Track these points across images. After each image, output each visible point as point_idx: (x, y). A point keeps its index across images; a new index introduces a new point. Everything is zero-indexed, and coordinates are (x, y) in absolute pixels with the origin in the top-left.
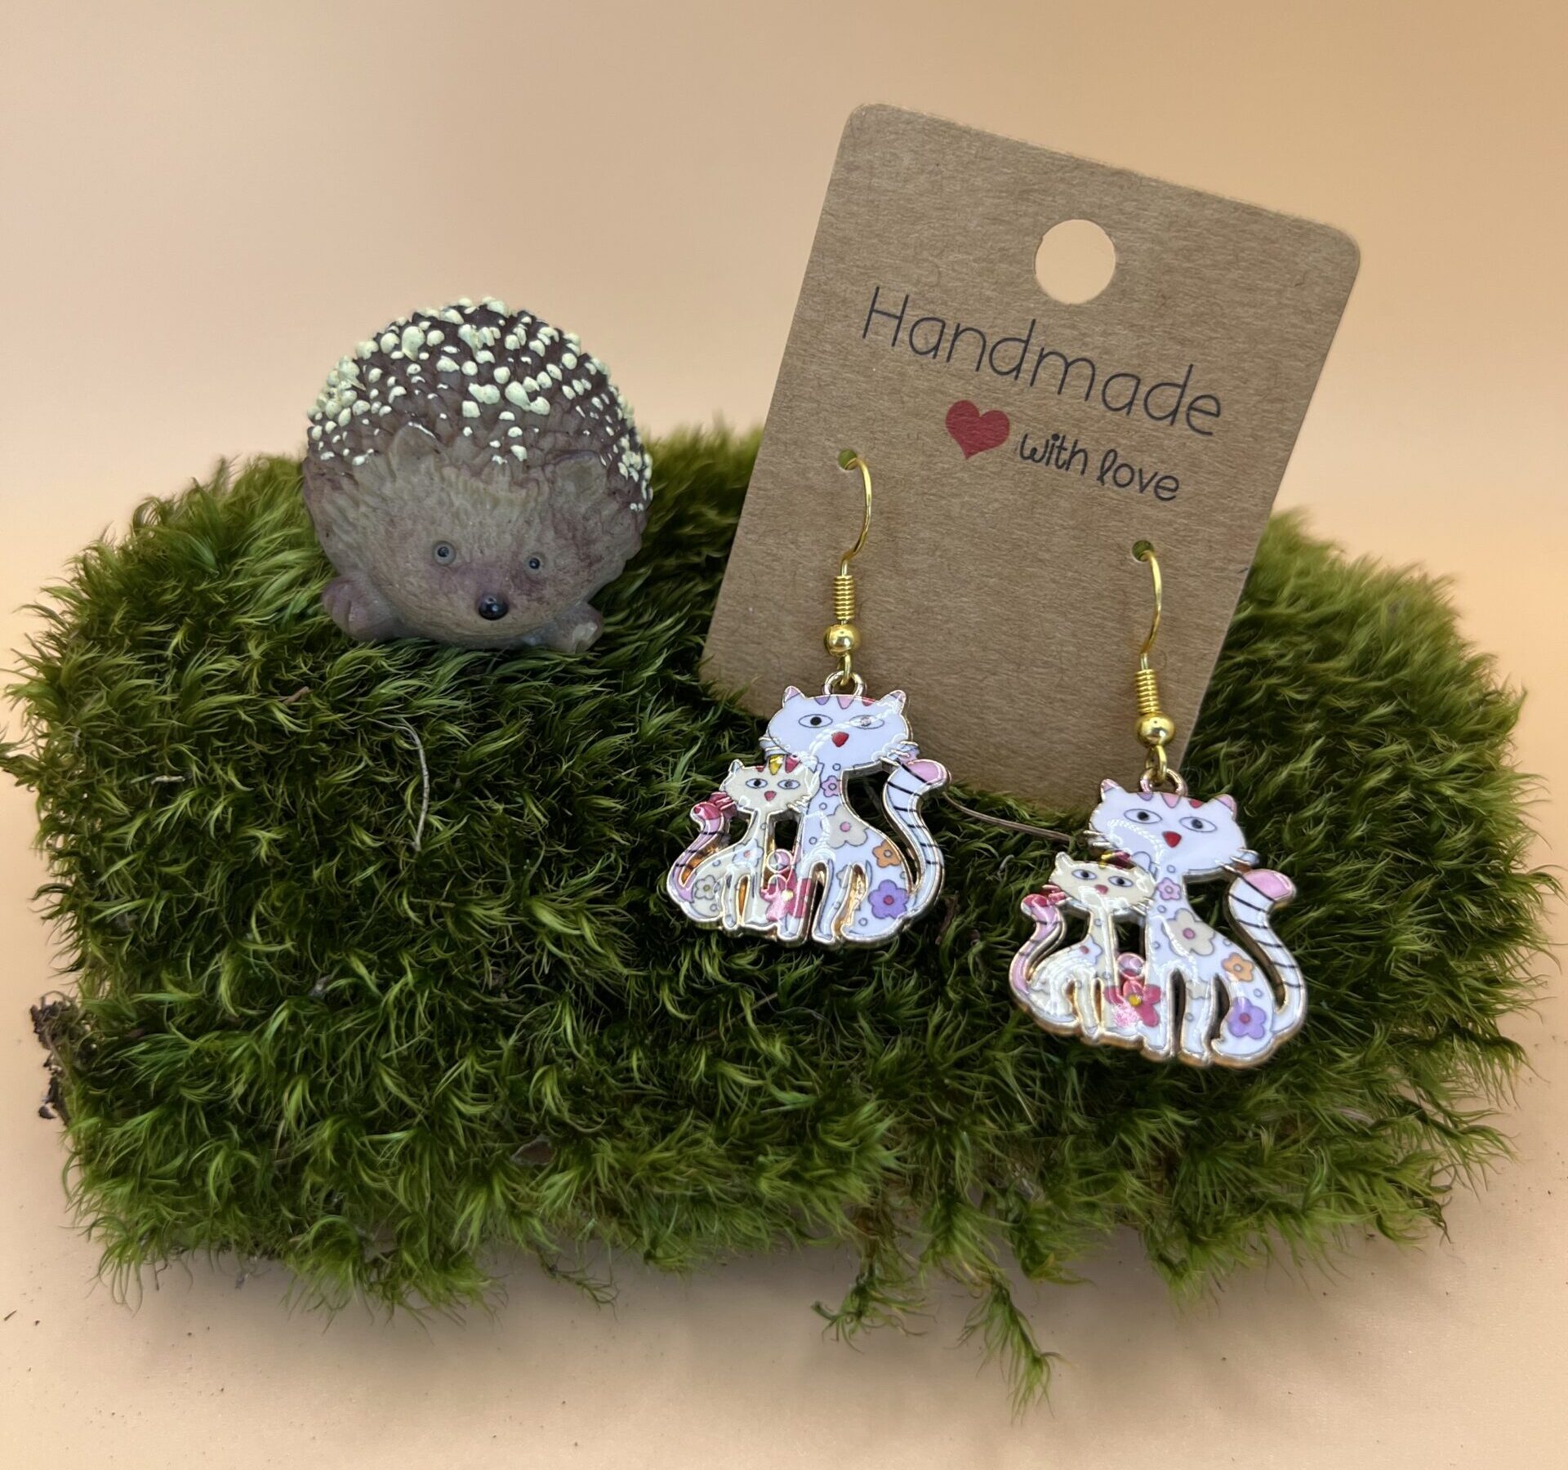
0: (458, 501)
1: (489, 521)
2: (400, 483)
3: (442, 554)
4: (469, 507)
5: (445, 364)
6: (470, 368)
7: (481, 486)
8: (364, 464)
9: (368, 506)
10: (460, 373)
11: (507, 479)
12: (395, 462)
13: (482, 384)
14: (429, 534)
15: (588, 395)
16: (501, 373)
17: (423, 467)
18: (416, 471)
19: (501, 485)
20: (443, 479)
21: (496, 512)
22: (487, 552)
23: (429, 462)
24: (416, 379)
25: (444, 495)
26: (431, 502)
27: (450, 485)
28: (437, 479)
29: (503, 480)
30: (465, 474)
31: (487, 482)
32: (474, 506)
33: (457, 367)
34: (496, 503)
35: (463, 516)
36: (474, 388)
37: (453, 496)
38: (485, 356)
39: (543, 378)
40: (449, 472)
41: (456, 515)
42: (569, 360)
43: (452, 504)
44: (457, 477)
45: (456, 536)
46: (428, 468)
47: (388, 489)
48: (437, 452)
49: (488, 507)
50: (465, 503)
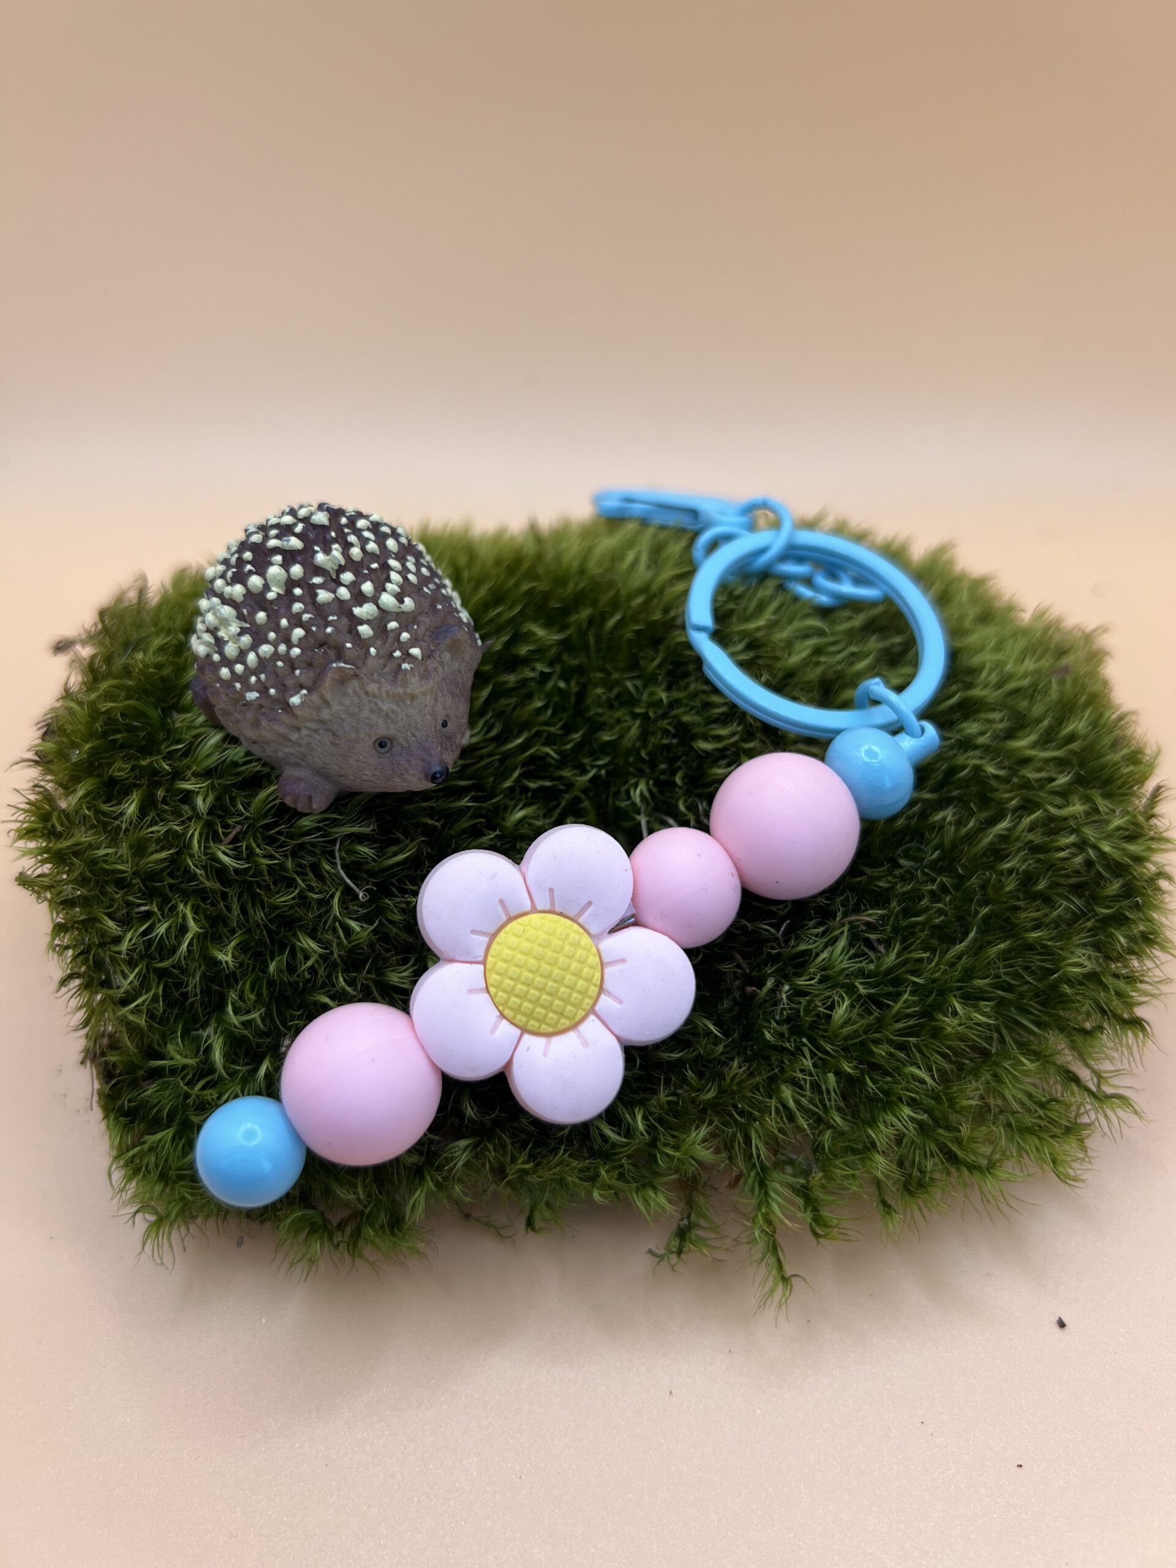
0: (386, 706)
1: (412, 711)
2: (336, 708)
3: (382, 745)
4: (395, 708)
5: (323, 596)
6: (344, 593)
7: (401, 690)
8: (302, 703)
9: (309, 729)
10: (337, 599)
11: (418, 678)
12: (328, 697)
13: (361, 606)
14: (370, 736)
15: (418, 569)
16: (367, 588)
17: (350, 690)
18: (345, 694)
19: (415, 685)
20: (367, 693)
21: (415, 704)
22: (418, 735)
23: (355, 684)
24: (306, 617)
25: (372, 705)
26: (364, 713)
27: (374, 696)
28: (363, 696)
29: (415, 680)
30: (387, 687)
31: (405, 684)
32: (398, 705)
33: (333, 595)
34: (413, 697)
35: (391, 715)
36: (357, 611)
37: (380, 704)
38: (347, 577)
39: (394, 576)
40: (373, 688)
41: (387, 716)
43: (380, 710)
44: (380, 688)
45: (392, 731)
46: (355, 692)
47: (326, 714)
48: (356, 675)
49: (408, 702)
50: (391, 705)
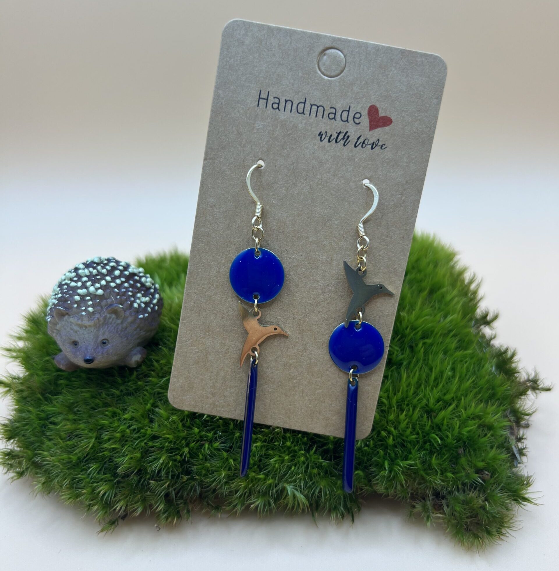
1: (85, 333)
2: (60, 325)
3: (76, 345)
4: (78, 329)
5: (73, 284)
6: (79, 284)
7: (80, 323)
8: (50, 321)
10: (77, 286)
11: (86, 319)
12: (57, 320)
13: (81, 289)
14: (71, 339)
15: (123, 283)
16: (89, 284)
18: (63, 320)
19: (86, 322)
20: (70, 322)
21: (87, 330)
23: (66, 317)
24: (65, 290)
25: (71, 327)
26: (68, 329)
27: (73, 323)
31: (82, 321)
32: (80, 328)
34: (86, 327)
35: (78, 333)
36: (79, 291)
37: (74, 327)
38: (85, 279)
39: (103, 282)
40: (71, 320)
41: (76, 332)
42: (117, 273)
43: (74, 329)
44: (74, 320)
45: (77, 339)
46: (66, 320)
47: (58, 327)
48: (68, 314)
49: (84, 328)
50: (77, 328)
